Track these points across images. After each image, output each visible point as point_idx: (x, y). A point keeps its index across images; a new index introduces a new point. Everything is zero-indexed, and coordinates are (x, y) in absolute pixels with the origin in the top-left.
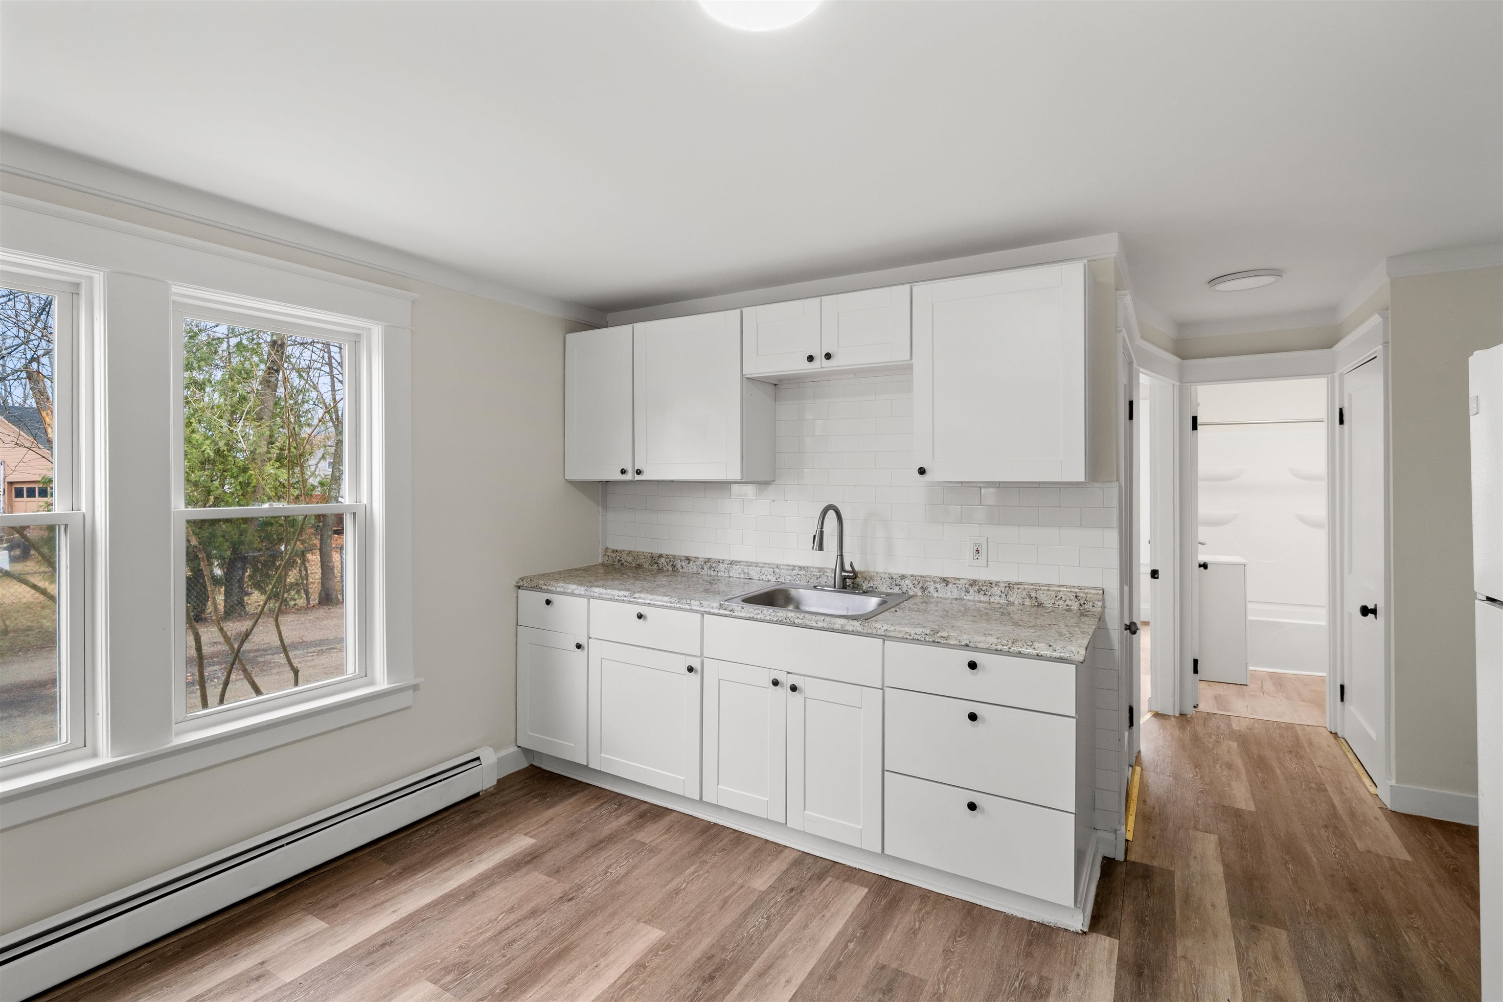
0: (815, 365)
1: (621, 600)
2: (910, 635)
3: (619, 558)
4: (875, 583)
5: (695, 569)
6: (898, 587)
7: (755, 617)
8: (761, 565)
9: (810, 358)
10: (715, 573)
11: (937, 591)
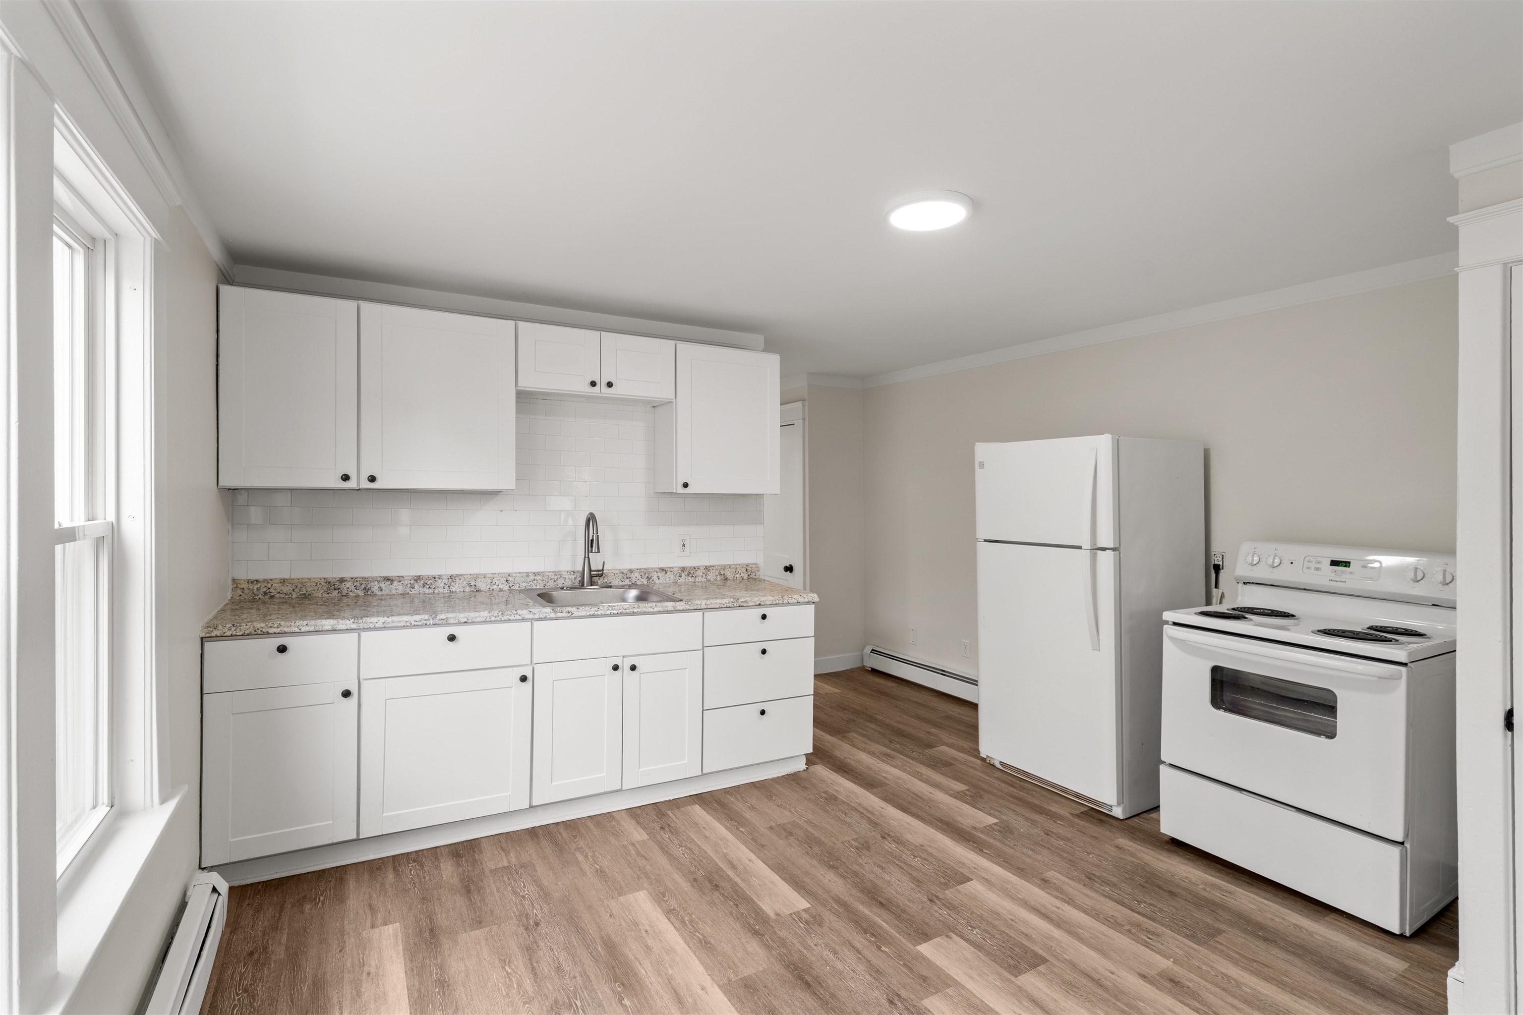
0: (596, 389)
1: (422, 625)
2: (724, 605)
3: (265, 589)
4: (609, 579)
5: (401, 589)
6: (629, 580)
7: (596, 613)
8: (490, 576)
9: (593, 384)
10: (431, 591)
11: (659, 579)
